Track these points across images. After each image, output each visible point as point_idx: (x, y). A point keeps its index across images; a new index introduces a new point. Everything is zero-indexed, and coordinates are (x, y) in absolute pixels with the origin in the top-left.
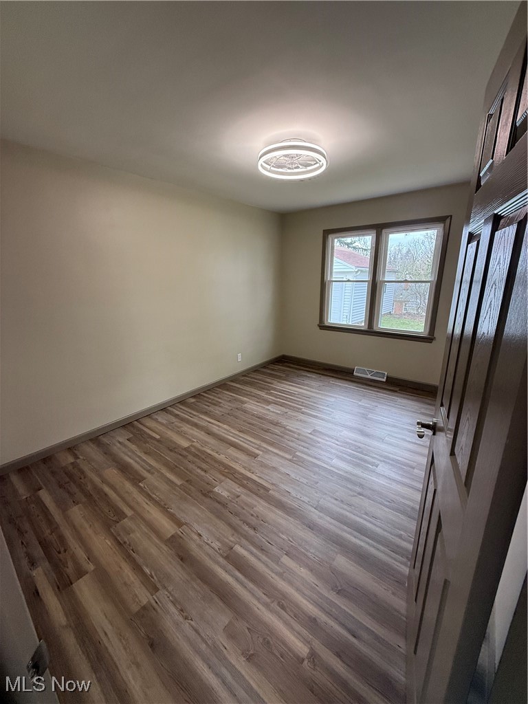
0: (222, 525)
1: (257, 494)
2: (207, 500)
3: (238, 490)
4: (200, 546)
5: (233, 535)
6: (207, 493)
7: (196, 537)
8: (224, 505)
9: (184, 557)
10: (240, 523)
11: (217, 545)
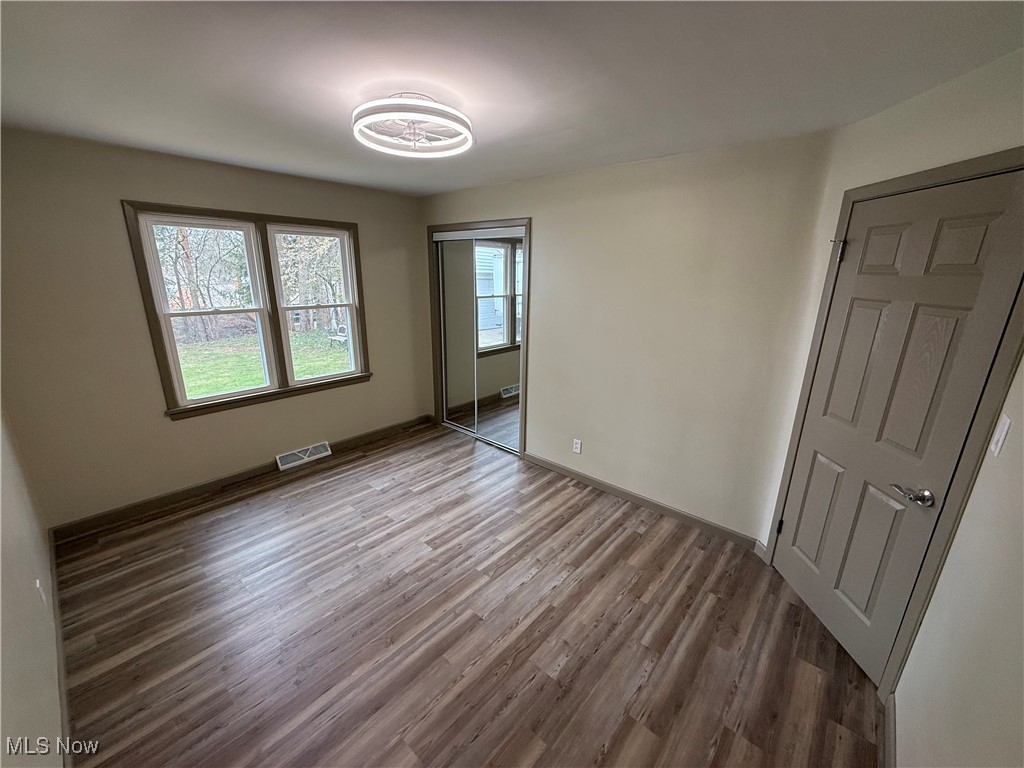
0: (618, 661)
1: (561, 621)
2: (578, 686)
3: (553, 642)
4: (656, 685)
5: (629, 647)
6: (564, 688)
7: (644, 694)
8: (583, 662)
9: (676, 703)
10: (610, 640)
11: (647, 665)
